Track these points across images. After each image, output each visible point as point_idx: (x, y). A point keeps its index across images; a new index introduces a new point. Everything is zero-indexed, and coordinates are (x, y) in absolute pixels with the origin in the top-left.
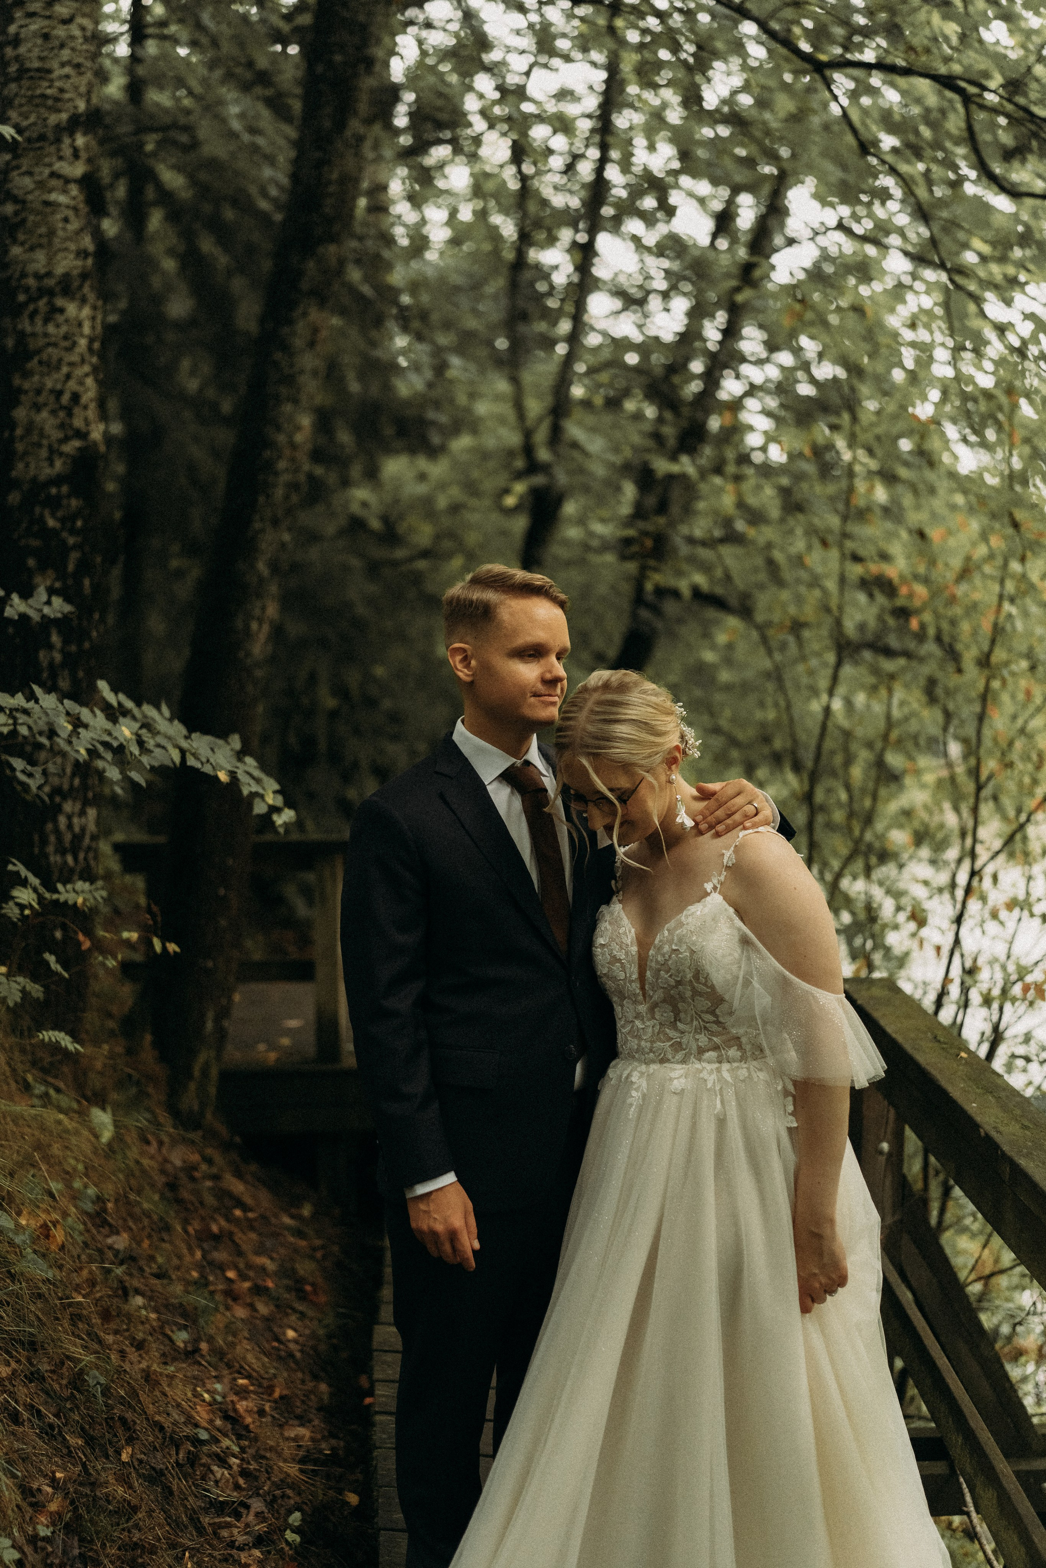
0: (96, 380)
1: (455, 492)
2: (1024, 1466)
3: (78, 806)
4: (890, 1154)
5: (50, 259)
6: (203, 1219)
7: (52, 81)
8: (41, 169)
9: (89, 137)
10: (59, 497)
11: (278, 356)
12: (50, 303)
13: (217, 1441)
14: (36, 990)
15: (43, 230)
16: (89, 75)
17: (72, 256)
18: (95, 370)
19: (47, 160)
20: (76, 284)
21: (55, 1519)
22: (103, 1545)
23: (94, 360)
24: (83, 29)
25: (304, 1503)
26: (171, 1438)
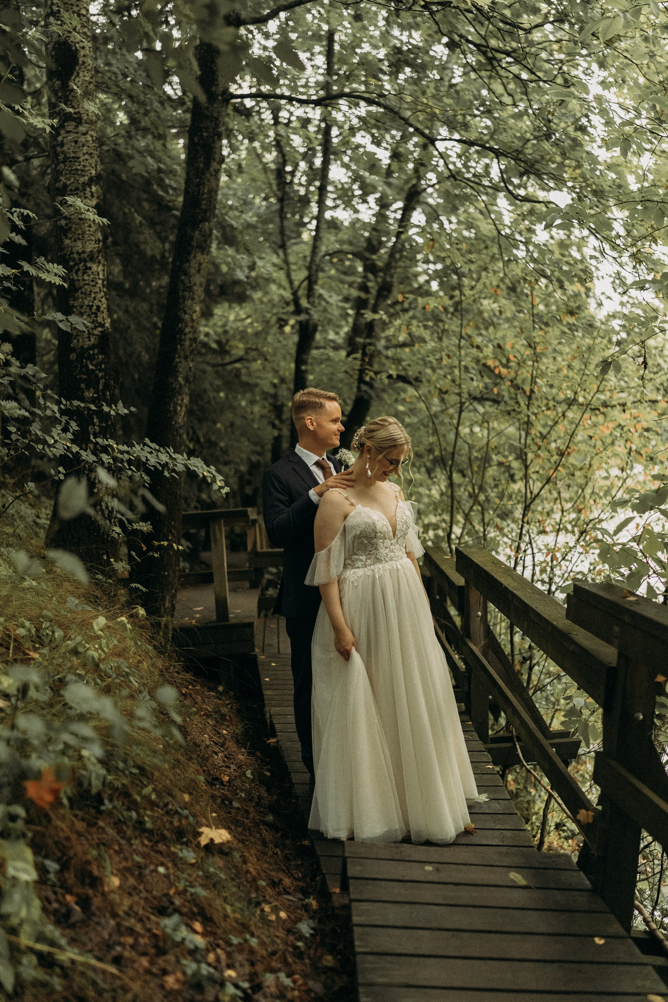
4: (482, 617)
5: (84, 245)
7: (80, 162)
9: (98, 186)
10: (94, 354)
12: (85, 265)
15: (80, 232)
17: (93, 243)
18: (105, 294)
20: (96, 255)
23: (105, 289)
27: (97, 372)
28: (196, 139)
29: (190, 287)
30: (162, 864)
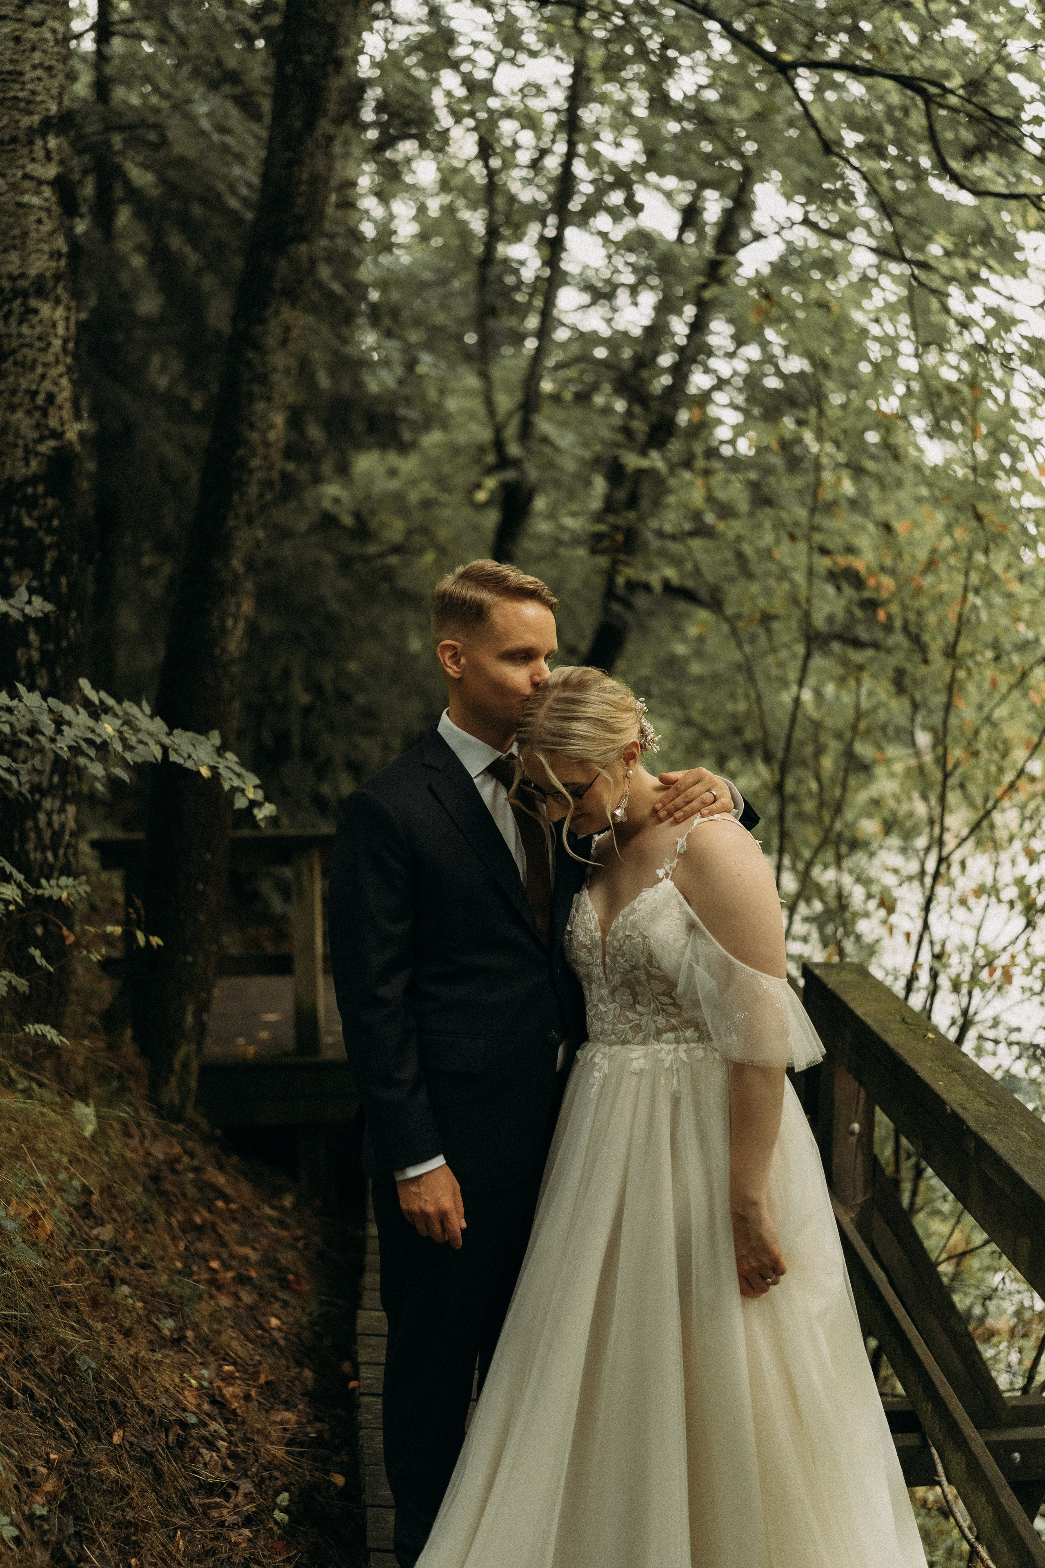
0: (71, 380)
1: (427, 489)
2: (994, 1437)
3: (57, 803)
4: (861, 1135)
5: (23, 260)
6: (185, 1210)
7: (23, 83)
8: (14, 171)
9: (61, 139)
10: (35, 496)
11: (251, 355)
12: (24, 304)
13: (205, 1425)
14: (22, 985)
15: (16, 232)
16: (61, 77)
17: (45, 257)
18: (70, 370)
19: (20, 162)
21: (51, 1498)
22: (98, 1524)
23: (69, 360)
24: (54, 31)
25: (291, 1484)
26: (161, 1422)
28: (290, 69)
29: (264, 376)
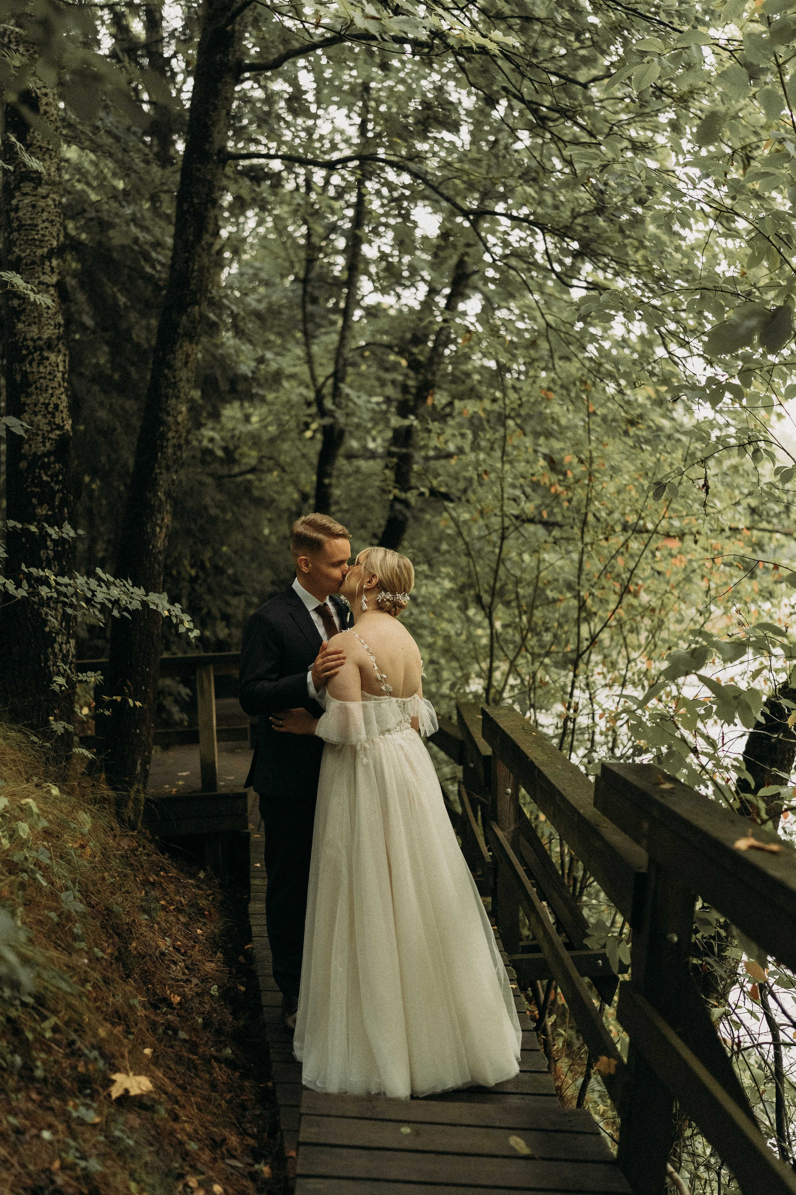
0: (67, 396)
1: (272, 429)
4: (511, 794)
5: (40, 330)
7: (38, 230)
9: (59, 260)
10: (49, 463)
11: (166, 372)
12: (40, 355)
14: (70, 728)
15: (35, 314)
17: (52, 328)
18: (66, 389)
20: (55, 343)
23: (66, 384)
24: (54, 200)
25: (219, 985)
27: (53, 484)
28: (185, 207)
29: (175, 383)
30: (50, 1127)
